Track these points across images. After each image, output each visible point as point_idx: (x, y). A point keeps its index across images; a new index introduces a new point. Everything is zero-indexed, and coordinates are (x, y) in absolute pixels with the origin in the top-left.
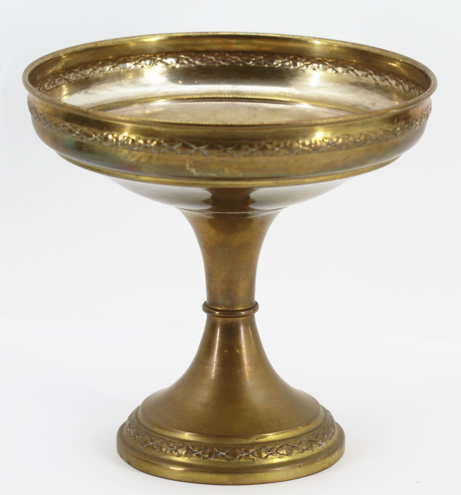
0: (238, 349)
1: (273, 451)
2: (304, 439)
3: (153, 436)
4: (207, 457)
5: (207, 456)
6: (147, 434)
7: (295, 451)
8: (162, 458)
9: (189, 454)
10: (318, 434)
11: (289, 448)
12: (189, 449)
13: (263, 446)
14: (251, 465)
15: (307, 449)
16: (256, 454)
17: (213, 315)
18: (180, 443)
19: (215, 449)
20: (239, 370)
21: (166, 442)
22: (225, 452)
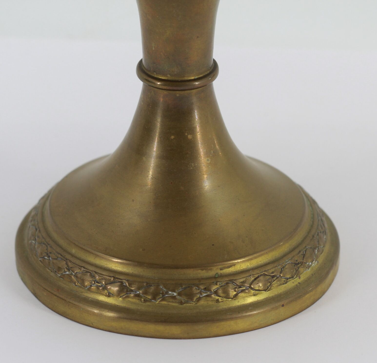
0: (190, 134)
1: (244, 286)
2: (287, 262)
3: (70, 261)
4: (150, 299)
5: (150, 297)
6: (61, 257)
7: (275, 283)
8: (84, 295)
9: (125, 294)
10: (306, 251)
11: (268, 280)
12: (124, 285)
13: (231, 280)
14: (214, 309)
15: (292, 277)
16: (220, 292)
17: (153, 85)
18: (111, 277)
19: (161, 287)
20: (193, 164)
21: (90, 273)
22: (176, 291)
